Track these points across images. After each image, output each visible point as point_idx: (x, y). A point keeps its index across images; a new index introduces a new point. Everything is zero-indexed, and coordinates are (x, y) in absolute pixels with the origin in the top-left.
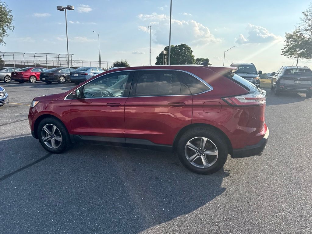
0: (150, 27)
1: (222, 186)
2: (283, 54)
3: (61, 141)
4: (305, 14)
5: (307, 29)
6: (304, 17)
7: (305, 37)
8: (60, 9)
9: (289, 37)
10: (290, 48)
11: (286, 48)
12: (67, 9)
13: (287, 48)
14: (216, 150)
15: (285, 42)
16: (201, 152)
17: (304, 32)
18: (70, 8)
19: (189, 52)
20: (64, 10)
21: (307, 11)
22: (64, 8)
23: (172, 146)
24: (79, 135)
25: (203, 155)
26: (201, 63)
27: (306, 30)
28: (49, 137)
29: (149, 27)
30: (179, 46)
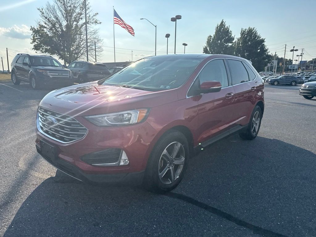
3: (184, 163)
11: (34, 42)
23: (248, 125)
25: (255, 125)
28: (167, 165)
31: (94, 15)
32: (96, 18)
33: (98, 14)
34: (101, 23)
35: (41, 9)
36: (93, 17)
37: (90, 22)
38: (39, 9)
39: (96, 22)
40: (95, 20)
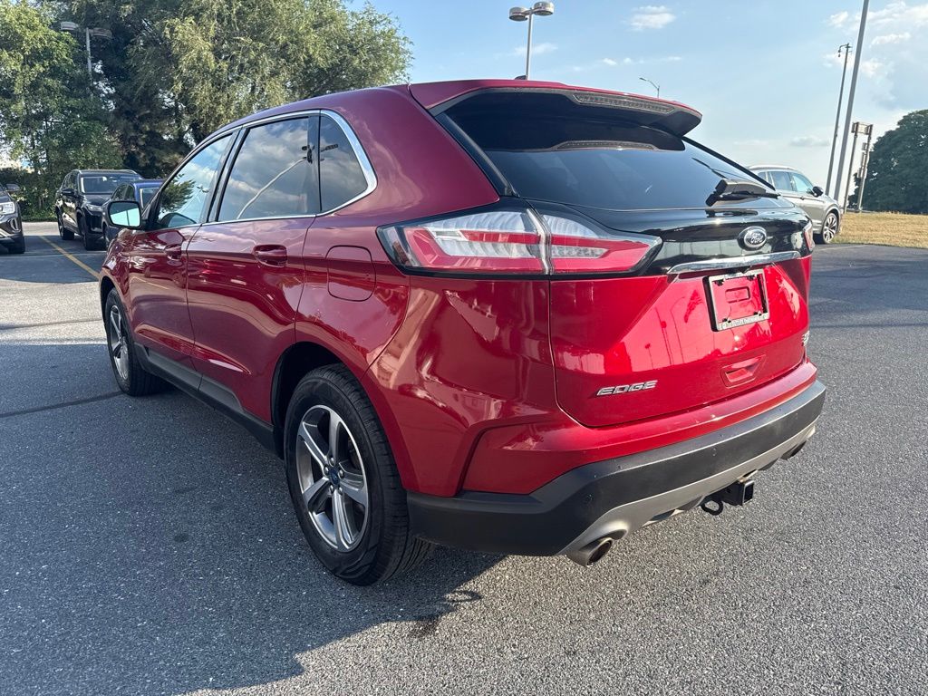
0: (848, 47)
1: (301, 658)
8: (517, 16)
12: (535, 13)
14: (364, 477)
16: (335, 477)
18: (541, 11)
20: (528, 17)
22: (526, 13)
23: (271, 429)
25: (339, 492)
28: (119, 343)
29: (844, 49)
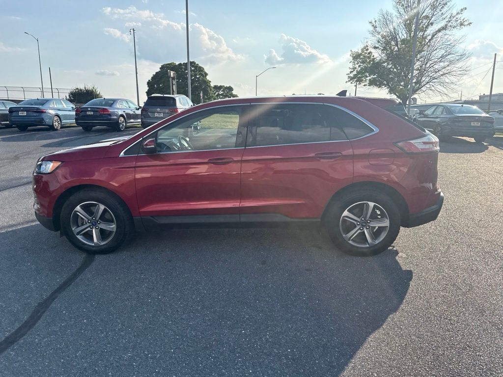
0: (134, 30)
2: (349, 81)
3: (115, 230)
4: (373, 25)
5: (377, 46)
6: (372, 29)
7: (375, 57)
9: (356, 57)
10: (358, 73)
11: (352, 72)
13: (355, 73)
14: (387, 218)
15: (351, 64)
16: (365, 224)
17: (373, 50)
19: (202, 75)
21: (375, 21)
23: (319, 220)
24: (152, 216)
25: (367, 228)
26: (222, 92)
27: (375, 48)
28: (88, 225)
29: (132, 31)
30: (184, 63)
31: (458, 13)
32: (462, 17)
33: (466, 9)
34: (471, 23)
35: (373, 22)
36: (457, 17)
37: (451, 26)
38: (371, 22)
39: (462, 24)
40: (459, 21)
